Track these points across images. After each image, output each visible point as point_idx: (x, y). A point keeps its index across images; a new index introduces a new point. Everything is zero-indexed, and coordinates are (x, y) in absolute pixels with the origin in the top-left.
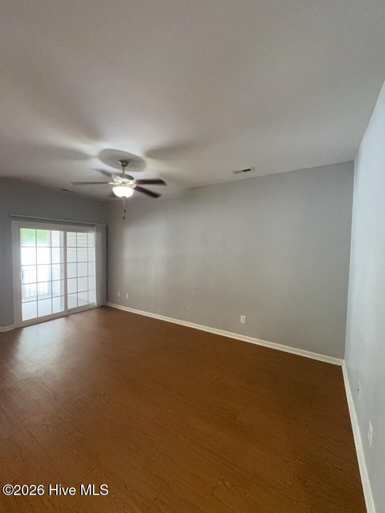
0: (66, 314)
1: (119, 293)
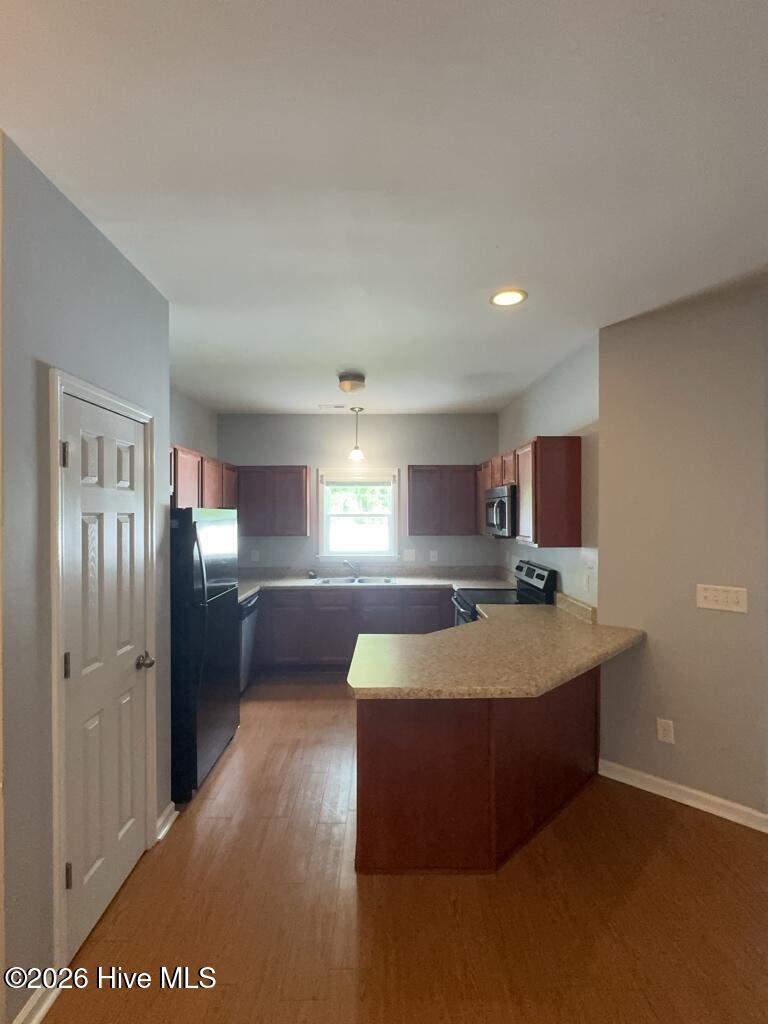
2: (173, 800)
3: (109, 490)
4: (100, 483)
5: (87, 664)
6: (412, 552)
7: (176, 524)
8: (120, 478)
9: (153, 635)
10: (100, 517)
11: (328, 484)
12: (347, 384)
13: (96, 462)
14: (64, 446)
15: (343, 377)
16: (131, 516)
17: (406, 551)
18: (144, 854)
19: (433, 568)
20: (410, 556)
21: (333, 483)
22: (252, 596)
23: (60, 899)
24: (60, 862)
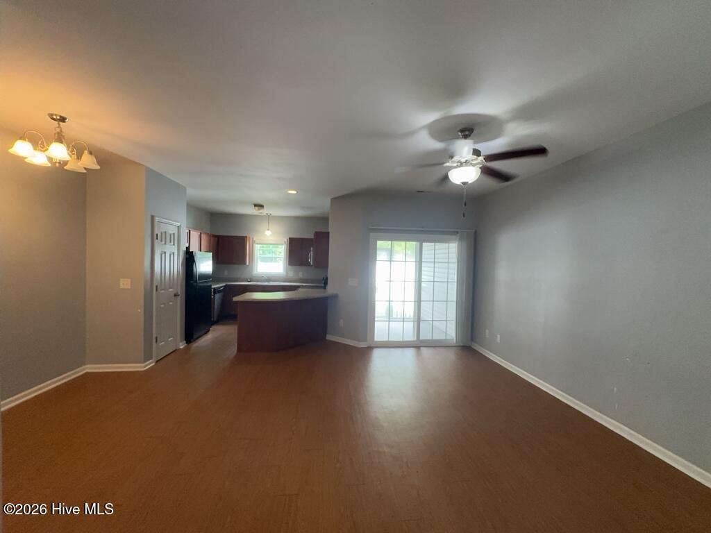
0: (418, 345)
1: (487, 331)
2: (185, 340)
3: (167, 246)
4: (165, 244)
5: (162, 290)
6: (292, 273)
7: (188, 256)
8: (170, 242)
9: (180, 288)
10: (165, 253)
11: (257, 244)
12: (256, 208)
13: (164, 237)
14: (157, 235)
15: (255, 205)
16: (174, 253)
17: (289, 273)
18: (174, 351)
19: (300, 279)
20: (291, 274)
21: (260, 244)
22: (221, 287)
23: (154, 344)
24: (154, 336)
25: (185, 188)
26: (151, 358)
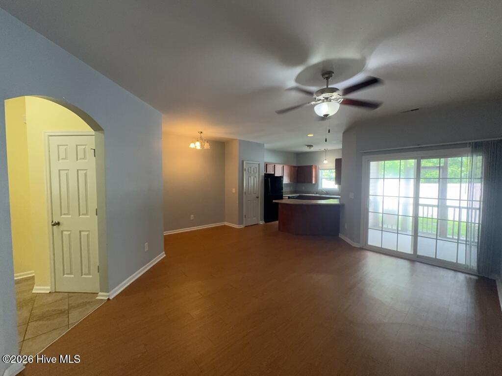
0: (414, 260)
2: (264, 220)
4: (251, 173)
8: (254, 172)
9: (260, 194)
10: (251, 177)
12: (308, 147)
13: (250, 170)
14: (245, 169)
18: (256, 224)
22: (295, 196)
23: (244, 218)
24: (244, 215)
25: (263, 144)
26: (243, 224)
